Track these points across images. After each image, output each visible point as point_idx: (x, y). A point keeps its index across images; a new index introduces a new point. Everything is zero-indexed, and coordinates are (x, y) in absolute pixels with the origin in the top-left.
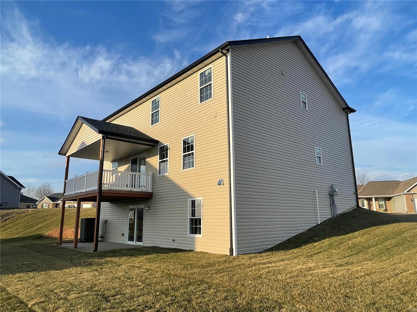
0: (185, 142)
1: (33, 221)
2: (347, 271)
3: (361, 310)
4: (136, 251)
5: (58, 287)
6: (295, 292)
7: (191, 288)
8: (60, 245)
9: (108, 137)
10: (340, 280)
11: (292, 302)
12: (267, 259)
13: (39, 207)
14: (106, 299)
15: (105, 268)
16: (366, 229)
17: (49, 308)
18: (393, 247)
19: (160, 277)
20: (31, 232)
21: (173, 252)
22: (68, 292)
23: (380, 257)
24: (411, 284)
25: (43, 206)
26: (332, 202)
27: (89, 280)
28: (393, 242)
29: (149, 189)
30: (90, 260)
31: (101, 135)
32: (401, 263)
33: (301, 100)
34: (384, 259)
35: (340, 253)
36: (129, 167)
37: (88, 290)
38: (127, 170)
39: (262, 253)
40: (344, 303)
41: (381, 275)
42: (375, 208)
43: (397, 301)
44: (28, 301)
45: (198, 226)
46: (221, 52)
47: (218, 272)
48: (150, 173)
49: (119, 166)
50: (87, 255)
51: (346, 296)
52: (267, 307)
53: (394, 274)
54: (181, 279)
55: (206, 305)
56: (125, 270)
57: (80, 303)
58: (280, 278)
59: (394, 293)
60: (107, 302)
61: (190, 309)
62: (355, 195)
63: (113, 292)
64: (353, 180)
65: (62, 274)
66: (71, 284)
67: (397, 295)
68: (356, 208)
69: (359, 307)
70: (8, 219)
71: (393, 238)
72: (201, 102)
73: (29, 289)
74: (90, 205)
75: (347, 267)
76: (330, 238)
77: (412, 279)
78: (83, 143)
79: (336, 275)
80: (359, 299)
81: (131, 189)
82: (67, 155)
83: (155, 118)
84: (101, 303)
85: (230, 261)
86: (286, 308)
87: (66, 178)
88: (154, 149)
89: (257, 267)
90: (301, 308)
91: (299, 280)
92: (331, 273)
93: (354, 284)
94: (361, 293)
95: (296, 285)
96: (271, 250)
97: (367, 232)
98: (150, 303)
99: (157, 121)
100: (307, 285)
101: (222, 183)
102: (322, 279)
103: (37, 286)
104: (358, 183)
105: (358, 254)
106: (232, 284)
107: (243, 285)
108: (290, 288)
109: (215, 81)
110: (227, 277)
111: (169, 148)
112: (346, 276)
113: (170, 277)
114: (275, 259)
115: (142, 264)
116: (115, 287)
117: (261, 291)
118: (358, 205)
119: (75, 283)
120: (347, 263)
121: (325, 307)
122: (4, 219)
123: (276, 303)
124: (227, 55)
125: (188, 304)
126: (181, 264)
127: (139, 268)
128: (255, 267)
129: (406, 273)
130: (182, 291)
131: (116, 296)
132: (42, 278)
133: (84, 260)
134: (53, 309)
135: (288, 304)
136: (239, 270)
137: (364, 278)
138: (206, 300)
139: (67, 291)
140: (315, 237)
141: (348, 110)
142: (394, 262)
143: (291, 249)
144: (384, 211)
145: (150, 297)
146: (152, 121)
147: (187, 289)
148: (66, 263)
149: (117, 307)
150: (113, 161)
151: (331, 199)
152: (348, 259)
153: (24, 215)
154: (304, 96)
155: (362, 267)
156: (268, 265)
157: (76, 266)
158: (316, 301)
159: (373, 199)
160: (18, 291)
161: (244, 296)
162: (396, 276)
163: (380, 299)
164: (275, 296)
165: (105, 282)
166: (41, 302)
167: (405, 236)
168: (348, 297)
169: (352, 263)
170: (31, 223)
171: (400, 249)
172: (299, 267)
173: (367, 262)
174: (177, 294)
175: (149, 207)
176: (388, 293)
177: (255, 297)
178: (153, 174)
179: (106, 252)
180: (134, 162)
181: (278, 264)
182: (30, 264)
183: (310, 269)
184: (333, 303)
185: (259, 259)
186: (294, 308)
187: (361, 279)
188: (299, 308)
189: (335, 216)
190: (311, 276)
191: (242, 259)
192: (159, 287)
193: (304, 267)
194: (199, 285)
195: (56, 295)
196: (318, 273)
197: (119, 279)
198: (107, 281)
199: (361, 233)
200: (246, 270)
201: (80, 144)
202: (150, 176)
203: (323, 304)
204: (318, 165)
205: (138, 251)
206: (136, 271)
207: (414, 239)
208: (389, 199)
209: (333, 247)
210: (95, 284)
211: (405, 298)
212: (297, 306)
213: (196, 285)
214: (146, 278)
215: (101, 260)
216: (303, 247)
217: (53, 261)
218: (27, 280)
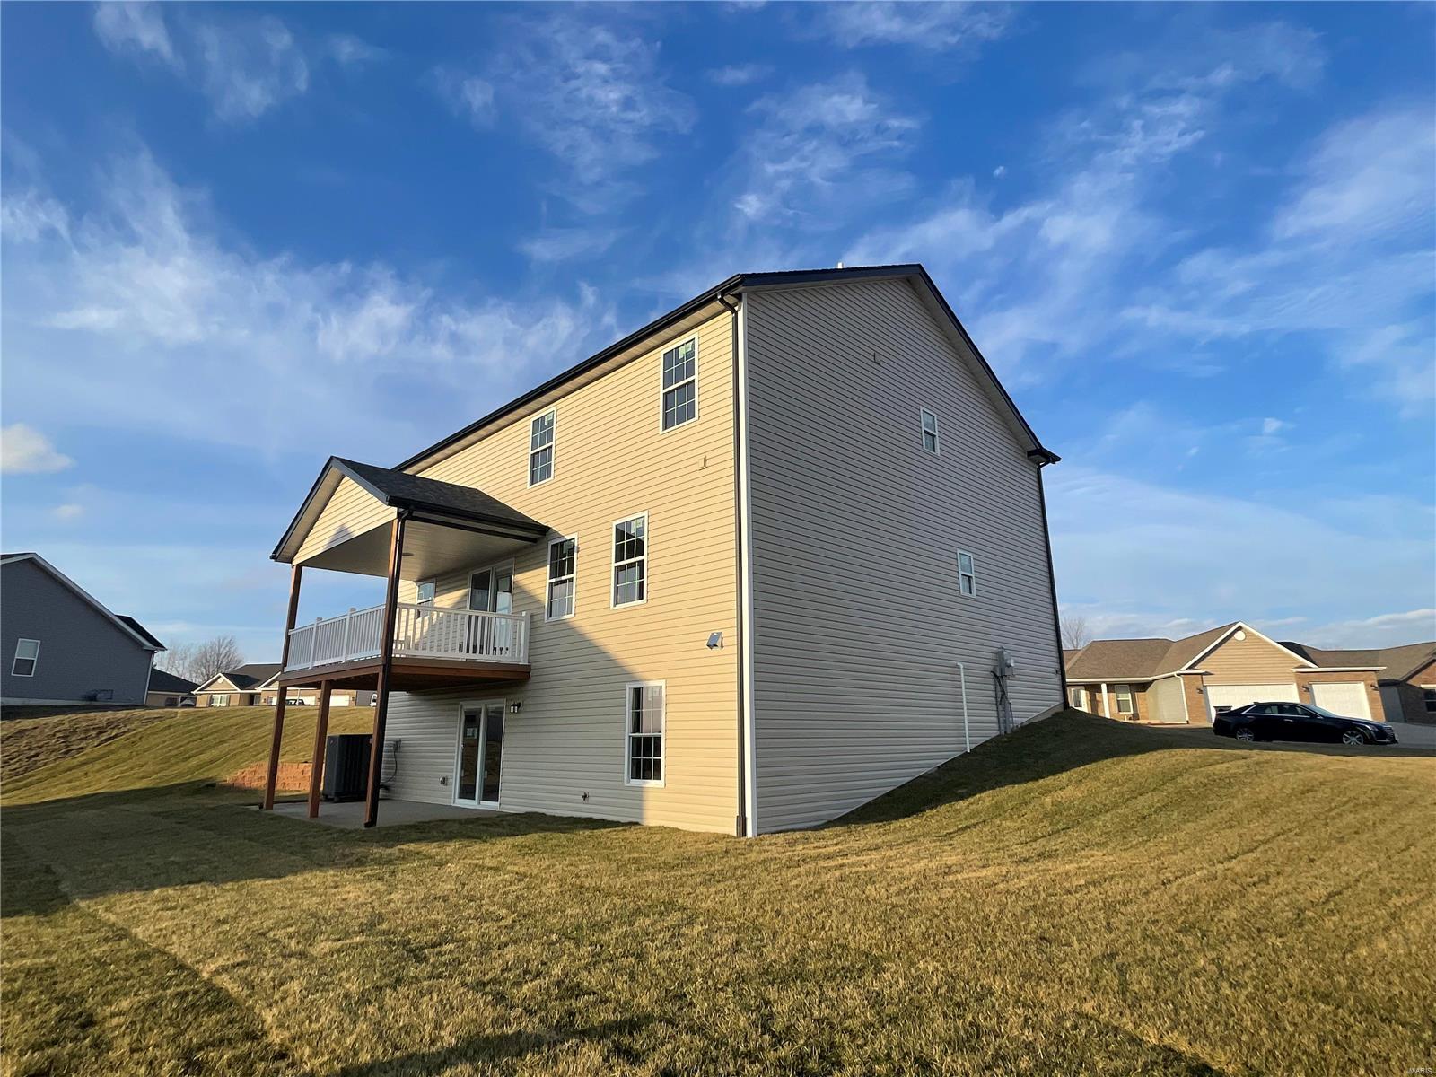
0: (620, 534)
1: (188, 743)
2: (1041, 873)
3: (1081, 971)
4: (483, 824)
5: (276, 923)
6: (915, 929)
7: (642, 922)
8: (267, 809)
9: (414, 515)
10: (1027, 897)
11: (907, 953)
12: (836, 844)
13: (202, 702)
14: (417, 955)
15: (403, 870)
16: (1087, 766)
17: (262, 980)
18: (1155, 812)
19: (556, 894)
20: (181, 775)
21: (585, 828)
22: (310, 937)
23: (1125, 838)
24: (1201, 905)
25: (212, 700)
26: (999, 694)
27: (362, 904)
28: (1157, 798)
29: (522, 655)
30: (360, 850)
31: (396, 509)
32: (1175, 853)
33: (923, 428)
34: (1134, 843)
35: (1023, 827)
36: (466, 595)
37: (362, 931)
38: (459, 604)
39: (822, 829)
40: (1040, 957)
41: (1128, 885)
42: (1107, 709)
43: (1168, 948)
44: (198, 962)
45: (653, 758)
46: (722, 301)
47: (710, 879)
48: (524, 614)
49: (437, 593)
50: (346, 836)
51: (1042, 938)
52: (843, 968)
53: (1160, 882)
54: (612, 900)
55: (686, 967)
56: (458, 876)
57: (346, 966)
58: (874, 893)
59: (1161, 928)
60: (419, 962)
61: (644, 977)
62: (1059, 676)
63: (431, 936)
64: (1055, 638)
65: (285, 890)
66: (313, 915)
67: (1167, 934)
68: (1060, 709)
69: (1075, 966)
70: (116, 736)
71: (1154, 790)
72: (665, 427)
73: (198, 931)
74: (347, 698)
75: (1041, 865)
76: (998, 789)
77: (1204, 893)
78: (343, 530)
79: (1015, 884)
80: (1076, 945)
81: (471, 656)
82: (295, 562)
83: (540, 467)
84: (403, 963)
85: (738, 851)
86: (892, 970)
87: (291, 624)
88: (535, 548)
89: (812, 865)
90: (931, 969)
91: (923, 900)
92: (1003, 881)
93: (1061, 907)
94: (1079, 929)
95: (916, 911)
96: (844, 821)
97: (1089, 775)
98: (536, 963)
99: (546, 473)
100: (942, 912)
101: (719, 644)
102: (981, 896)
103: (219, 921)
104: (1066, 645)
105: (1070, 832)
106: (748, 910)
107: (778, 913)
108: (901, 919)
109: (702, 376)
110: (735, 892)
111: (578, 548)
112: (1041, 888)
113: (581, 893)
114: (855, 845)
115: (502, 859)
116: (436, 921)
117: (827, 928)
118: (1066, 703)
119: (324, 912)
120: (1041, 856)
121: (991, 967)
122: (104, 737)
123: (867, 957)
124: (736, 308)
125: (638, 964)
126: (610, 860)
127: (497, 869)
128: (807, 866)
129: (1188, 877)
130: (617, 930)
131: (440, 945)
132: (229, 899)
133: (341, 851)
134: (274, 981)
135: (896, 959)
136: (766, 873)
137: (1086, 891)
138: (683, 953)
139: (304, 935)
140: (959, 786)
141: (1041, 456)
142: (1160, 852)
143: (896, 818)
144: (1130, 719)
145: (535, 948)
146: (533, 473)
147: (631, 924)
148: (293, 858)
149: (447, 974)
150: (421, 580)
151: (998, 687)
152: (1044, 843)
153: (161, 725)
154: (931, 417)
155: (1080, 865)
156: (840, 861)
157: (321, 866)
158: (967, 952)
159: (1104, 687)
160: (165, 936)
161: (782, 941)
162: (1163, 887)
163: (1127, 945)
164: (864, 938)
165: (408, 908)
166: (238, 964)
167: (1186, 783)
168: (1047, 941)
169: (1053, 855)
170: (182, 748)
171: (1174, 817)
172: (920, 865)
173: (1091, 852)
174: (605, 938)
175: (519, 705)
176: (1145, 929)
177: (812, 944)
178: (532, 616)
179: (401, 828)
180: (480, 583)
181: (866, 858)
182: (187, 863)
183: (949, 870)
184: (1011, 956)
185: (816, 844)
186: (913, 971)
187: (1078, 895)
188: (926, 969)
189: (1008, 732)
190: (952, 888)
191: (770, 845)
192: (555, 921)
193: (933, 865)
194: (661, 914)
195: (275, 944)
196: (969, 879)
197: (445, 901)
198: (413, 905)
199: (1075, 776)
200: (784, 873)
201: (334, 532)
202: (523, 623)
203: (987, 958)
204: (963, 597)
205: (486, 825)
206: (490, 879)
207: (1209, 792)
208: (1143, 687)
209: (1006, 812)
210: (380, 915)
211: (1188, 941)
212: (921, 965)
213: (654, 914)
214: (517, 897)
215: (389, 851)
216: (929, 813)
217: (253, 855)
218: (186, 906)
